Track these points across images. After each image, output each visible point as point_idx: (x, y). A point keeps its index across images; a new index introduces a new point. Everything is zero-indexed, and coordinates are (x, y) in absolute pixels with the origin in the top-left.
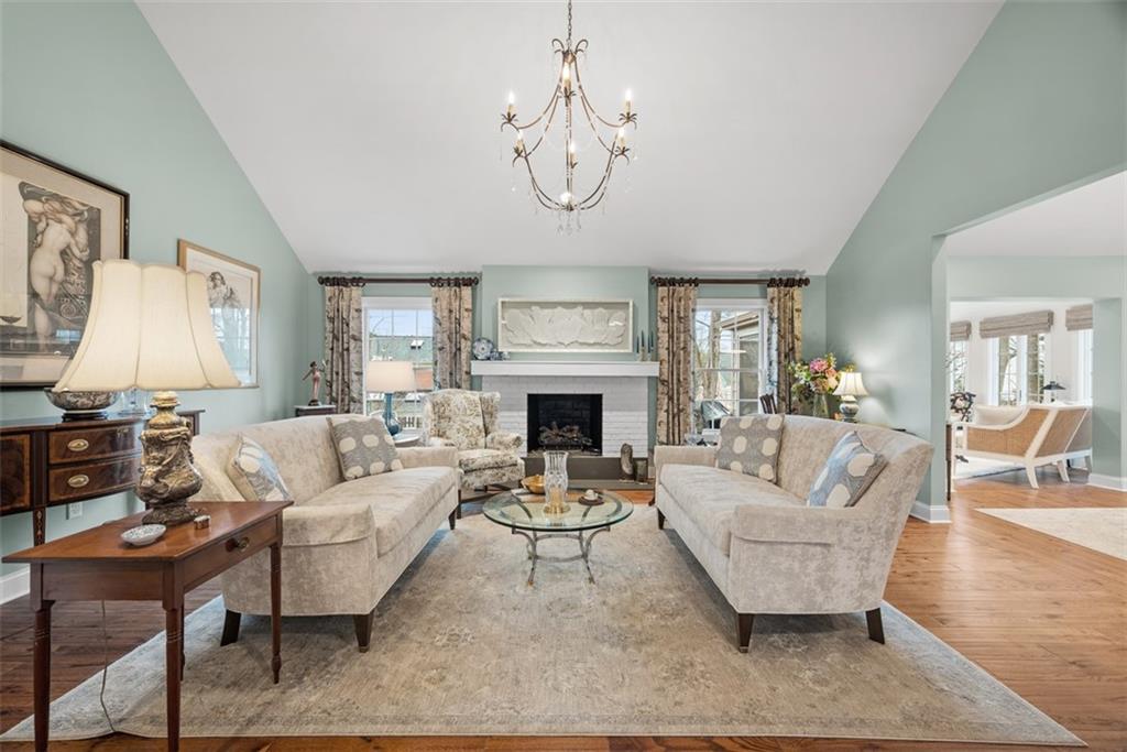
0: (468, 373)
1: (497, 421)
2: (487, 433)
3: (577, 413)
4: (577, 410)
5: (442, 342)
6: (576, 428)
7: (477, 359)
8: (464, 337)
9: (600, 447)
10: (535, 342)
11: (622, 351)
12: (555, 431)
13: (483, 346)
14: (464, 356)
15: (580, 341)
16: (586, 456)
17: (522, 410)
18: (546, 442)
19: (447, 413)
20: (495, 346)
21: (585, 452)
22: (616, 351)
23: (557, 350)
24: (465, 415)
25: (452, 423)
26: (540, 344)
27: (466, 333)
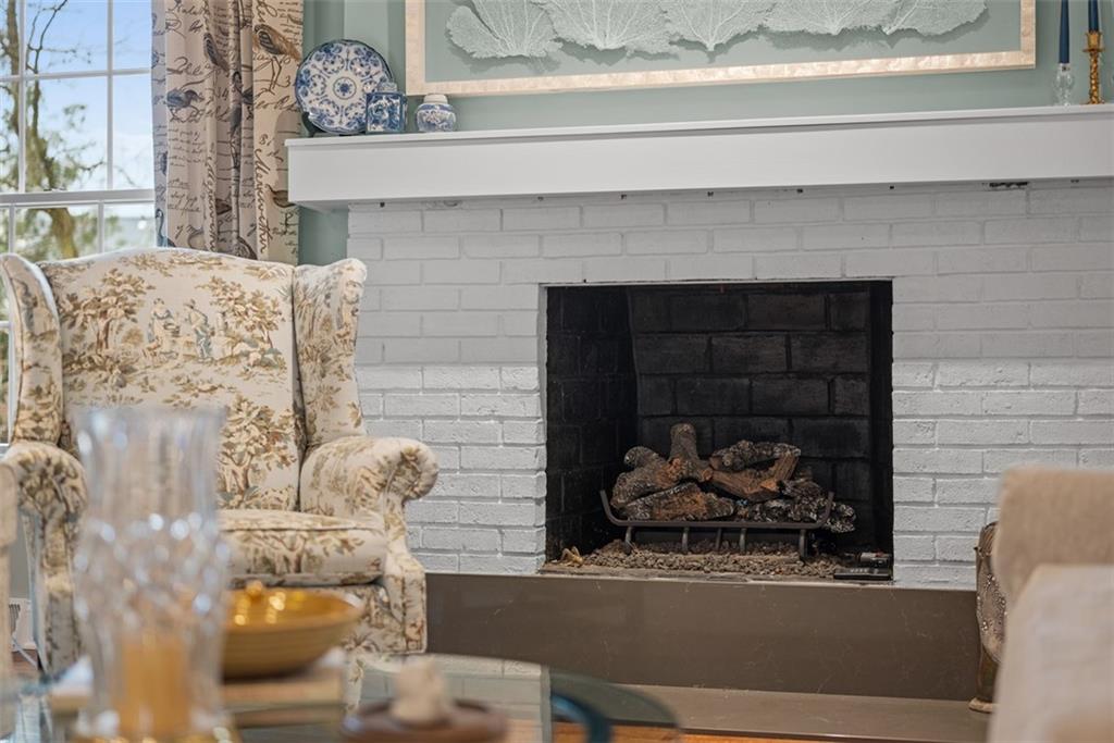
0: (279, 197)
1: (349, 393)
2: (306, 447)
3: (812, 395)
4: (804, 375)
5: (187, 68)
6: (786, 453)
7: (315, 130)
8: (267, 39)
9: (884, 541)
10: (570, 46)
11: (980, 60)
12: (678, 466)
13: (346, 75)
14: (265, 120)
15: (776, 24)
16: (819, 579)
17: (519, 363)
18: (639, 512)
19: (116, 345)
20: (394, 72)
21: (819, 566)
22: (947, 62)
23: (663, 77)
24: (205, 357)
25: (132, 390)
26: (591, 51)
27: (276, 24)
